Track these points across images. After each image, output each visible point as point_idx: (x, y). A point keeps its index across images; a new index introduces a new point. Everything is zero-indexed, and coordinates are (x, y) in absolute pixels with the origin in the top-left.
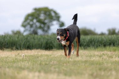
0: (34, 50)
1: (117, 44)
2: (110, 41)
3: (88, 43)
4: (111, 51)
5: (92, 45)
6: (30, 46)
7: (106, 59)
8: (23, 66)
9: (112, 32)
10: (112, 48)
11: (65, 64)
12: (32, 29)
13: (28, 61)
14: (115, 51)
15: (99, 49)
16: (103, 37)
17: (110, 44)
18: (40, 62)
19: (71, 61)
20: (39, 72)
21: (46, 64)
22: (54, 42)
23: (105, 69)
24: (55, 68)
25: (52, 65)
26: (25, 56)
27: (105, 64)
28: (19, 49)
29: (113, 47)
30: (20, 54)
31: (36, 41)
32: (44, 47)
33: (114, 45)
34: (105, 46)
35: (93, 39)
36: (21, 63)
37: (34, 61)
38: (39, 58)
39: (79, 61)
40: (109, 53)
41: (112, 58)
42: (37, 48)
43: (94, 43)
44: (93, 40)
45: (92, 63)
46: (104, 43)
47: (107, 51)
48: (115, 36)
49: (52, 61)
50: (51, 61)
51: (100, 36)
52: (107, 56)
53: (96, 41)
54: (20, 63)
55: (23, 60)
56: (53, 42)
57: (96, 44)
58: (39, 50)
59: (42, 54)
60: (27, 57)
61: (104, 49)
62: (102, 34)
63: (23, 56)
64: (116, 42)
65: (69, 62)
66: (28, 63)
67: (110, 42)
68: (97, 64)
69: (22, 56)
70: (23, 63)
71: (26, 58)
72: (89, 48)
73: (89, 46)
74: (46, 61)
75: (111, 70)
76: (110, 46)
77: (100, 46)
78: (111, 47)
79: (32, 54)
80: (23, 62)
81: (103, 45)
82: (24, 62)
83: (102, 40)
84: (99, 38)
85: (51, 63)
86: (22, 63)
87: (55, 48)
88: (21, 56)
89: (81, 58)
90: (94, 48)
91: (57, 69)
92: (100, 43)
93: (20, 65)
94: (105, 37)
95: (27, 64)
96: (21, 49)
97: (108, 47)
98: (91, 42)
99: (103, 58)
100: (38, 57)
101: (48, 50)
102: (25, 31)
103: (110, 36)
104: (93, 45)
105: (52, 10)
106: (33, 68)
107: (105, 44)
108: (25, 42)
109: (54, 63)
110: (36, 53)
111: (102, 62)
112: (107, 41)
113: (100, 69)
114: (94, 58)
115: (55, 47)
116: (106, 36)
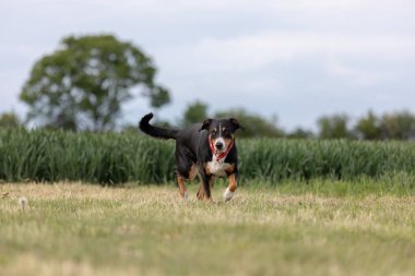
0: (61, 183)
1: (349, 171)
2: (324, 159)
3: (250, 163)
4: (327, 195)
5: (263, 172)
6: (49, 169)
7: (311, 220)
8: (20, 239)
9: (335, 129)
10: (332, 183)
11: (167, 237)
12: (57, 111)
13: (40, 222)
14: (342, 193)
15: (288, 185)
16: (302, 145)
17: (325, 172)
18: (79, 225)
19: (188, 225)
20: (78, 260)
21: (100, 235)
22: (133, 158)
23: (305, 258)
24: (132, 248)
25: (122, 238)
26: (30, 203)
27: (307, 241)
28: (10, 178)
29: (337, 182)
30: (13, 197)
31: (70, 151)
32: (96, 174)
33: (339, 175)
34: (307, 176)
35: (265, 152)
36: (14, 228)
37: (58, 222)
38: (79, 211)
39: (215, 227)
40: (321, 201)
41: (331, 218)
42: (72, 179)
43: (269, 165)
44: (268, 154)
45: (262, 235)
46: (304, 166)
47: (314, 193)
48: (343, 141)
49: (121, 225)
50: (117, 223)
51: (292, 142)
52: (312, 211)
53: (278, 158)
54: (10, 228)
55: (21, 219)
56: (128, 156)
57: (277, 167)
58: (78, 185)
59: (87, 200)
60: (37, 207)
61: (304, 186)
62: (300, 135)
63: (23, 202)
64: (347, 163)
65: (180, 229)
66: (39, 227)
67: (326, 162)
68: (278, 238)
69: (20, 203)
70: (20, 229)
71: (32, 211)
72: (250, 182)
73: (254, 177)
74: (102, 225)
75: (325, 260)
76: (325, 178)
77: (292, 176)
78: (328, 182)
79: (53, 198)
80: (21, 224)
81: (301, 172)
82: (25, 223)
83: (299, 155)
84: (288, 148)
85: (119, 231)
86: (17, 226)
87: (134, 179)
88: (14, 203)
89: (223, 217)
90: (268, 183)
91: (139, 254)
92: (290, 166)
93: (10, 236)
94: (308, 144)
95: (34, 232)
96: (15, 180)
97: (317, 182)
98: (260, 162)
99: (298, 220)
100: (74, 210)
101: (109, 184)
102: (30, 116)
103: (326, 143)
104: (267, 171)
105: (127, 46)
106: (55, 248)
107: (306, 168)
108: (30, 155)
109: (128, 229)
110: (68, 195)
111: (297, 233)
112: (314, 161)
113: (289, 257)
114: (269, 218)
115: (133, 174)
116: (312, 143)
